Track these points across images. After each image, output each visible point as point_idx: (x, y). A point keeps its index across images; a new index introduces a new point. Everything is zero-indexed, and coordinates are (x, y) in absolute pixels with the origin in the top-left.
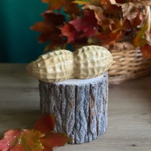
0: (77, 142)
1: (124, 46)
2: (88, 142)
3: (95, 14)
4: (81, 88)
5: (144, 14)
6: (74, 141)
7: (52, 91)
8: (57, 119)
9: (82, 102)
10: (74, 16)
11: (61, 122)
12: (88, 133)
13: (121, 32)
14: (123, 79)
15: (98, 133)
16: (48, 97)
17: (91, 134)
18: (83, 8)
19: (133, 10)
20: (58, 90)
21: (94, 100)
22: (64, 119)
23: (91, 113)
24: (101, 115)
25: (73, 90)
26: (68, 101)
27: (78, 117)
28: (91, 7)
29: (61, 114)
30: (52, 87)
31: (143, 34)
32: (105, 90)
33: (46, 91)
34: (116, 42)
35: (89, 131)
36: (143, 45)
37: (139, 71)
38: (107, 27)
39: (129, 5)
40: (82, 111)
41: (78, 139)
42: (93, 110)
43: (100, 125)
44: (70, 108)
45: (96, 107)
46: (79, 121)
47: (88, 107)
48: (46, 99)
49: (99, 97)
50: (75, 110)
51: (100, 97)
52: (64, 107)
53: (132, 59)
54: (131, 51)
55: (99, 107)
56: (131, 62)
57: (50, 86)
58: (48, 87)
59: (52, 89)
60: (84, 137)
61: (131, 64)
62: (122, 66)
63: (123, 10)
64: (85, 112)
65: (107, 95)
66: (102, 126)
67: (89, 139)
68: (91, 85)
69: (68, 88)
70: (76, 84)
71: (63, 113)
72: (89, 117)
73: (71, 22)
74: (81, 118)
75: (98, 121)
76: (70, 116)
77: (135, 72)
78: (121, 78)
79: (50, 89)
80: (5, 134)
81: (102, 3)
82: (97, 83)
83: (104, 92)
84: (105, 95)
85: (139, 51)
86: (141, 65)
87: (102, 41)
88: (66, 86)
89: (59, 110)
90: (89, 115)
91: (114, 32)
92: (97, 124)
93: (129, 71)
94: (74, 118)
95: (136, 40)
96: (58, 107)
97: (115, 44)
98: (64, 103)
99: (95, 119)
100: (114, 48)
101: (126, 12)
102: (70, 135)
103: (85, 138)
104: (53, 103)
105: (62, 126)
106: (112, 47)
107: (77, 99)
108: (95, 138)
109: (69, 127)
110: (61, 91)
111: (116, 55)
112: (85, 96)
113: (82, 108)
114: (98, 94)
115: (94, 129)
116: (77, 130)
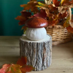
0: (38, 70)
1: (59, 27)
2: (43, 70)
3: (46, 11)
4: (39, 44)
5: (68, 12)
6: (36, 70)
8: (28, 59)
9: (40, 51)
10: (36, 12)
11: (30, 60)
13: (57, 20)
14: (58, 43)
15: (47, 66)
16: (24, 49)
18: (40, 9)
19: (63, 10)
20: (29, 44)
21: (45, 50)
22: (31, 59)
23: (44, 56)
24: (49, 57)
25: (36, 45)
26: (33, 50)
27: (38, 58)
28: (44, 8)
29: (30, 56)
30: (26, 43)
31: (68, 21)
32: (50, 45)
35: (43, 65)
36: (68, 27)
37: (66, 39)
38: (51, 17)
39: (61, 7)
40: (40, 55)
41: (38, 69)
42: (45, 54)
43: (48, 62)
44: (34, 53)
46: (38, 60)
47: (43, 53)
48: (23, 49)
49: (48, 48)
50: (37, 55)
52: (31, 53)
53: (63, 33)
54: (62, 29)
55: (48, 53)
56: (62, 34)
58: (24, 44)
59: (26, 44)
61: (62, 36)
62: (58, 36)
63: (59, 9)
64: (41, 56)
65: (52, 48)
67: (43, 69)
68: (44, 43)
70: (37, 42)
71: (31, 56)
72: (43, 58)
73: (34, 15)
75: (47, 60)
76: (34, 57)
77: (64, 39)
78: (58, 42)
79: (25, 44)
80: (3, 66)
81: (49, 7)
82: (47, 42)
84: (50, 48)
85: (66, 29)
86: (67, 36)
88: (33, 43)
91: (54, 20)
92: (47, 61)
93: (61, 39)
94: (36, 58)
97: (55, 26)
98: (32, 51)
99: (46, 59)
100: (55, 27)
101: (60, 10)
102: (34, 67)
103: (41, 68)
104: (26, 51)
105: (30, 62)
106: (53, 27)
107: (38, 49)
108: (46, 68)
109: (34, 63)
110: (30, 45)
111: (55, 31)
112: (41, 48)
113: (40, 53)
114: (47, 47)
115: (45, 64)
116: (38, 64)
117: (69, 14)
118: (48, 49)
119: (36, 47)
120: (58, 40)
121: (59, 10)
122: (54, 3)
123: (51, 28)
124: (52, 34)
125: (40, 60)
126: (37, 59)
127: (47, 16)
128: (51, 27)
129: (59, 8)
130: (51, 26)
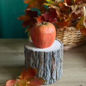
0: (45, 84)
1: (72, 29)
2: (51, 84)
3: (56, 11)
4: (47, 53)
9: (48, 62)
12: (51, 78)
13: (70, 21)
15: (57, 79)
17: (53, 80)
19: (78, 9)
20: (34, 54)
21: (55, 60)
23: (53, 67)
24: (59, 68)
26: (40, 61)
27: (45, 70)
28: (54, 7)
31: (82, 22)
33: (28, 54)
34: (67, 27)
37: (79, 42)
38: (62, 18)
39: (75, 6)
40: (48, 66)
42: (54, 66)
43: (58, 75)
44: (41, 64)
45: (56, 64)
46: (46, 72)
47: (51, 64)
48: (28, 59)
50: (44, 66)
52: (38, 64)
53: (75, 36)
54: (75, 32)
56: (75, 37)
58: (29, 52)
59: (31, 53)
61: (75, 39)
62: (70, 40)
64: (49, 67)
66: (60, 75)
67: (51, 82)
68: (53, 52)
69: (40, 53)
70: (44, 51)
71: (37, 67)
72: (52, 70)
74: (47, 70)
75: (57, 72)
76: (41, 69)
77: (77, 43)
83: (61, 56)
84: (61, 57)
85: (80, 31)
87: (59, 26)
88: (39, 52)
89: (35, 65)
90: (52, 69)
91: (66, 21)
92: (57, 74)
93: (73, 43)
94: (43, 70)
95: (78, 25)
98: (38, 61)
99: (55, 71)
103: (49, 82)
104: (32, 61)
106: (65, 29)
107: (45, 59)
108: (55, 82)
109: (40, 75)
110: (36, 55)
111: (66, 34)
112: (49, 58)
113: (48, 64)
115: (54, 76)
116: (45, 77)
117: (83, 13)
118: (58, 58)
119: (42, 57)
120: (69, 44)
121: (73, 10)
122: (66, 1)
124: (63, 37)
125: (47, 72)
128: (62, 29)
129: (72, 7)
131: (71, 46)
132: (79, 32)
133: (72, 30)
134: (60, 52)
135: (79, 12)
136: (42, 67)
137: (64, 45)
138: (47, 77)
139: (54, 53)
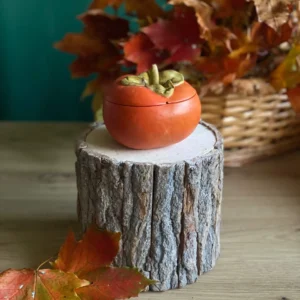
0: (155, 289)
1: (255, 87)
2: (179, 287)
3: (197, 15)
4: (165, 171)
7: (104, 176)
9: (167, 203)
12: (178, 267)
13: (248, 56)
14: (248, 156)
15: (199, 270)
16: (95, 190)
17: (184, 271)
18: (171, 3)
20: (115, 173)
21: (193, 198)
23: (187, 225)
24: (207, 229)
26: (136, 201)
27: (157, 234)
29: (122, 227)
30: (103, 167)
32: (216, 176)
33: (90, 176)
34: (237, 78)
35: (181, 265)
36: (294, 86)
37: (282, 139)
38: (220, 44)
40: (168, 222)
42: (190, 219)
43: (203, 253)
44: (140, 213)
45: (197, 214)
46: (160, 243)
47: (179, 213)
48: (89, 193)
49: (203, 191)
50: (152, 219)
51: (207, 193)
52: (128, 211)
53: (269, 114)
54: (269, 98)
55: (202, 214)
56: (267, 119)
57: (99, 166)
58: (95, 169)
59: (104, 171)
60: (169, 277)
61: (266, 125)
62: (247, 128)
63: (258, 9)
64: (173, 224)
65: (221, 186)
66: (210, 254)
67: (179, 282)
68: (187, 165)
69: (137, 170)
70: (154, 163)
71: (127, 224)
72: (182, 234)
73: (146, 30)
74: (163, 236)
75: (199, 244)
76: (141, 233)
77: (273, 141)
78: (245, 153)
79: (98, 172)
82: (199, 161)
83: (215, 183)
85: (285, 97)
86: (285, 127)
87: (209, 76)
88: (134, 166)
89: (118, 218)
90: (182, 230)
91: (234, 54)
92: (199, 249)
93: (261, 139)
94: (149, 235)
95: (278, 74)
96: (114, 212)
97: (236, 83)
98: (129, 203)
99: (195, 239)
100: (235, 90)
103: (172, 280)
104: (106, 202)
105: (124, 252)
106: (229, 87)
107: (157, 195)
108: (193, 280)
109: (139, 255)
110: (122, 177)
111: (235, 106)
112: (173, 189)
113: (167, 214)
114: (202, 186)
115: (191, 260)
116: (156, 261)
119: (147, 185)
120: (246, 142)
121: (261, 12)
123: (220, 90)
124: (223, 116)
125: (165, 244)
126: (152, 238)
127: (202, 37)
128: (218, 87)
129: (258, 1)
130: (220, 85)
131: (250, 150)
132: (283, 101)
133: (256, 92)
134: (212, 168)
135: (282, 20)
136: (144, 225)
137: (228, 149)
138: (164, 261)
139: (191, 170)
